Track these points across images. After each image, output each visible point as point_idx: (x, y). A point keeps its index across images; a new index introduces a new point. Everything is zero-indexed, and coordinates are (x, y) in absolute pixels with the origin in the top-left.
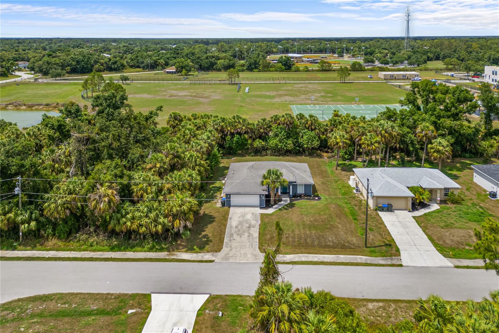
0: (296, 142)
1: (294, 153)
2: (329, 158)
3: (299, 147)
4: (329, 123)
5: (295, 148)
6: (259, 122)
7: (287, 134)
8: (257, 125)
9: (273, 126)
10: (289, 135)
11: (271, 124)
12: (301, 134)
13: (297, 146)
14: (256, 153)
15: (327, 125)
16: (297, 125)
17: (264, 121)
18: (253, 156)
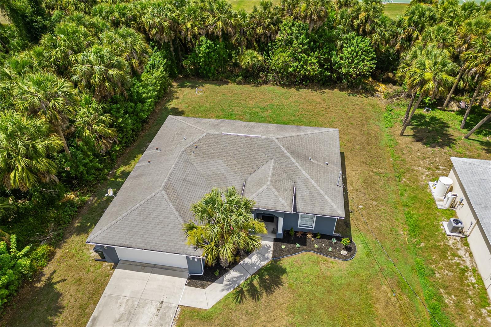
0: (325, 60)
1: (319, 81)
2: (388, 96)
3: (331, 70)
4: (407, 18)
5: (321, 73)
6: (255, 10)
7: (309, 42)
8: (252, 17)
9: (284, 21)
10: (315, 42)
11: (279, 16)
12: (339, 43)
13: (327, 69)
14: (246, 77)
15: (399, 24)
16: (334, 20)
17: (265, 8)
18: (239, 83)
